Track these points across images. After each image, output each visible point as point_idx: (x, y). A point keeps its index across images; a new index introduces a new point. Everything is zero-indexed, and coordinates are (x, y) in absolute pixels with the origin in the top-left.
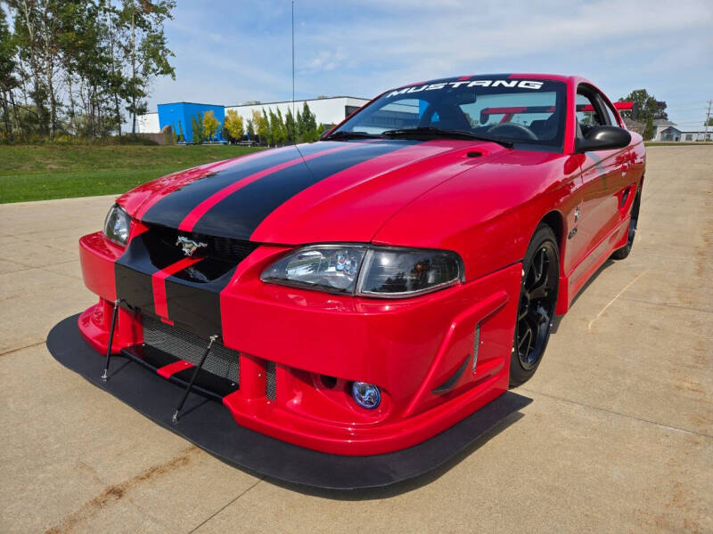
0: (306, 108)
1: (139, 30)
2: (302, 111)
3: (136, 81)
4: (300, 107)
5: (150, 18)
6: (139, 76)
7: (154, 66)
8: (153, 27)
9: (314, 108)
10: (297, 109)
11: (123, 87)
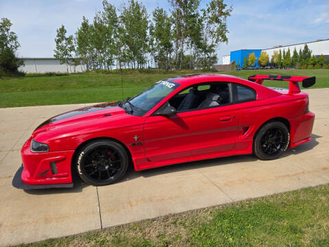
0: (306, 47)
1: (216, 24)
2: (303, 48)
3: (212, 46)
4: (303, 47)
5: (221, 18)
6: (214, 43)
7: (220, 38)
8: (222, 22)
9: (310, 47)
10: (300, 48)
11: (207, 49)
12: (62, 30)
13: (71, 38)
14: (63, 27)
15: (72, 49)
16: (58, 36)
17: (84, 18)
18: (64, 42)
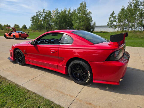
12: (113, 13)
13: (116, 16)
14: (114, 12)
15: (115, 21)
16: (111, 16)
17: (123, 6)
18: (112, 18)
